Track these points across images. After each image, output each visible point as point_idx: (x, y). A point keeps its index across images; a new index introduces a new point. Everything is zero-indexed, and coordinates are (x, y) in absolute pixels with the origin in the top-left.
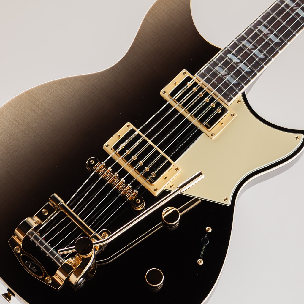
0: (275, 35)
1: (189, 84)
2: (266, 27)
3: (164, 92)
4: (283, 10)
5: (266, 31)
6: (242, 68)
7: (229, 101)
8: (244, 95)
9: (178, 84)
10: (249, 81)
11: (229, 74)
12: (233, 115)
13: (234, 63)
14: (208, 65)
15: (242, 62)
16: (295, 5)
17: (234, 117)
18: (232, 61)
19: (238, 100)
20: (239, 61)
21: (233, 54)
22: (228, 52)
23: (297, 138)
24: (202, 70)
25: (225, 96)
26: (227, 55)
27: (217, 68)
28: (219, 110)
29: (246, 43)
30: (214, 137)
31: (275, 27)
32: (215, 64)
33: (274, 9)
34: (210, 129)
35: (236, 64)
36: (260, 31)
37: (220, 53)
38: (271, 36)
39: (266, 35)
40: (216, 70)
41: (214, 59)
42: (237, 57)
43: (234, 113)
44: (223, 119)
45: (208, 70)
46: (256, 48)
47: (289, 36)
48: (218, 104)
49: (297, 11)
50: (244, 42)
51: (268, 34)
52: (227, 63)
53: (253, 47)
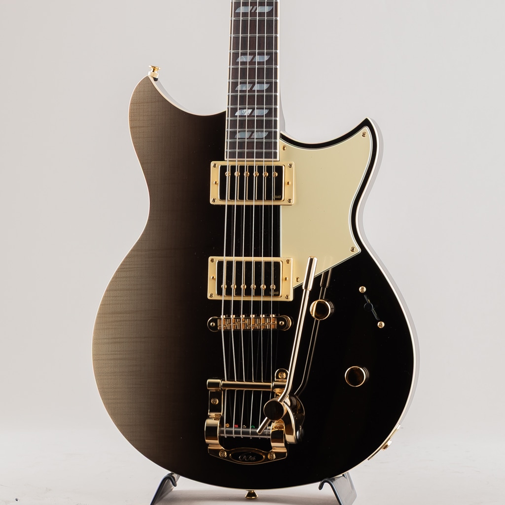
0: (259, 54)
1: (228, 174)
2: (244, 54)
3: (214, 200)
4: (245, 22)
5: (248, 58)
6: (260, 115)
7: (275, 157)
8: (283, 137)
9: (219, 182)
10: (276, 121)
11: (253, 132)
12: (291, 166)
13: (248, 116)
14: (228, 140)
15: (254, 109)
16: (252, 7)
17: (293, 166)
18: (245, 116)
19: (282, 147)
20: (250, 111)
21: (240, 109)
22: (234, 111)
23: (364, 135)
24: (227, 150)
25: (268, 155)
26: (236, 115)
27: (238, 136)
28: (275, 174)
29: (242, 87)
30: (293, 202)
31: (253, 47)
32: (233, 134)
33: (236, 30)
34: (283, 199)
35: (251, 115)
36: (244, 63)
37: (228, 119)
38: (258, 59)
39: (252, 63)
40: (239, 139)
41: (228, 130)
42: (246, 109)
43: (290, 162)
44: (285, 178)
45: (233, 145)
46: (254, 84)
47: (272, 43)
48: (269, 169)
49: (257, 11)
50: (239, 88)
51: (253, 59)
52: (242, 123)
53: (251, 85)
